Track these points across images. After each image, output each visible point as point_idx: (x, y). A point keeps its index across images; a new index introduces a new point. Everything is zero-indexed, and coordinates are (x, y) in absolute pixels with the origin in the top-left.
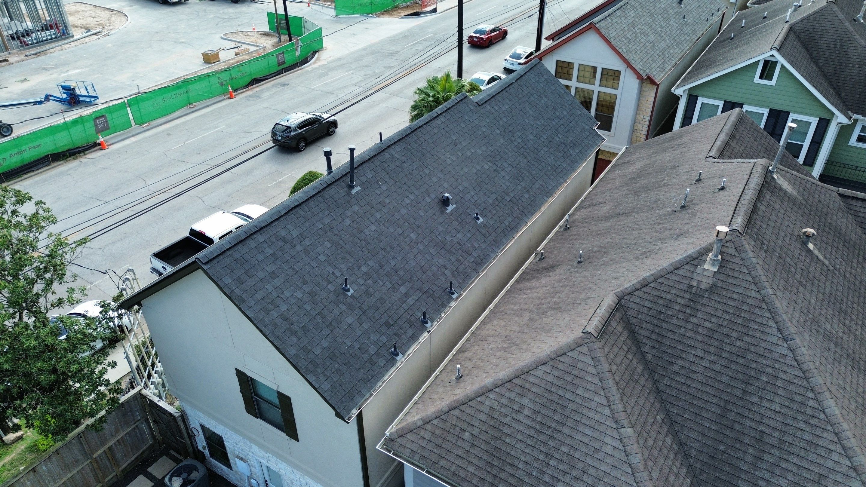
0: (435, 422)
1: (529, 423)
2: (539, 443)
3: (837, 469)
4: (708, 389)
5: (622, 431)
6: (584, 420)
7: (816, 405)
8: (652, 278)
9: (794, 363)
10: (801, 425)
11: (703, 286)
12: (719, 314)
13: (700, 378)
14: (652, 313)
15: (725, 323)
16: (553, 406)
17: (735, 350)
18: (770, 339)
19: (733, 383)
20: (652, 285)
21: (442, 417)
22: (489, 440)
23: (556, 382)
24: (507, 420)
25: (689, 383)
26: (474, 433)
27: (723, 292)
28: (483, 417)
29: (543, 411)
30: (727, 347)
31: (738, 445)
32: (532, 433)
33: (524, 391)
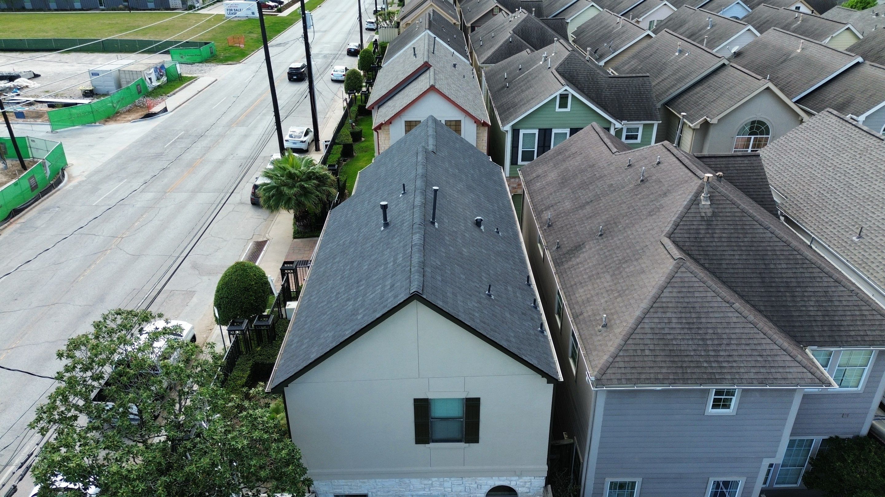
0: (621, 354)
1: (680, 326)
2: (694, 335)
3: (830, 285)
4: (748, 271)
5: (734, 306)
6: (710, 310)
7: (801, 257)
8: (679, 220)
9: (778, 240)
10: (801, 270)
11: (709, 214)
12: (726, 227)
13: (740, 266)
14: (692, 239)
15: (732, 231)
16: (687, 310)
17: (747, 244)
18: (758, 231)
19: (757, 262)
20: (681, 223)
21: (623, 349)
22: (664, 348)
23: (679, 295)
24: (666, 331)
25: (736, 271)
26: (650, 348)
27: (721, 214)
28: (650, 336)
29: (683, 315)
30: (742, 244)
31: (780, 294)
32: (686, 331)
33: (664, 310)
